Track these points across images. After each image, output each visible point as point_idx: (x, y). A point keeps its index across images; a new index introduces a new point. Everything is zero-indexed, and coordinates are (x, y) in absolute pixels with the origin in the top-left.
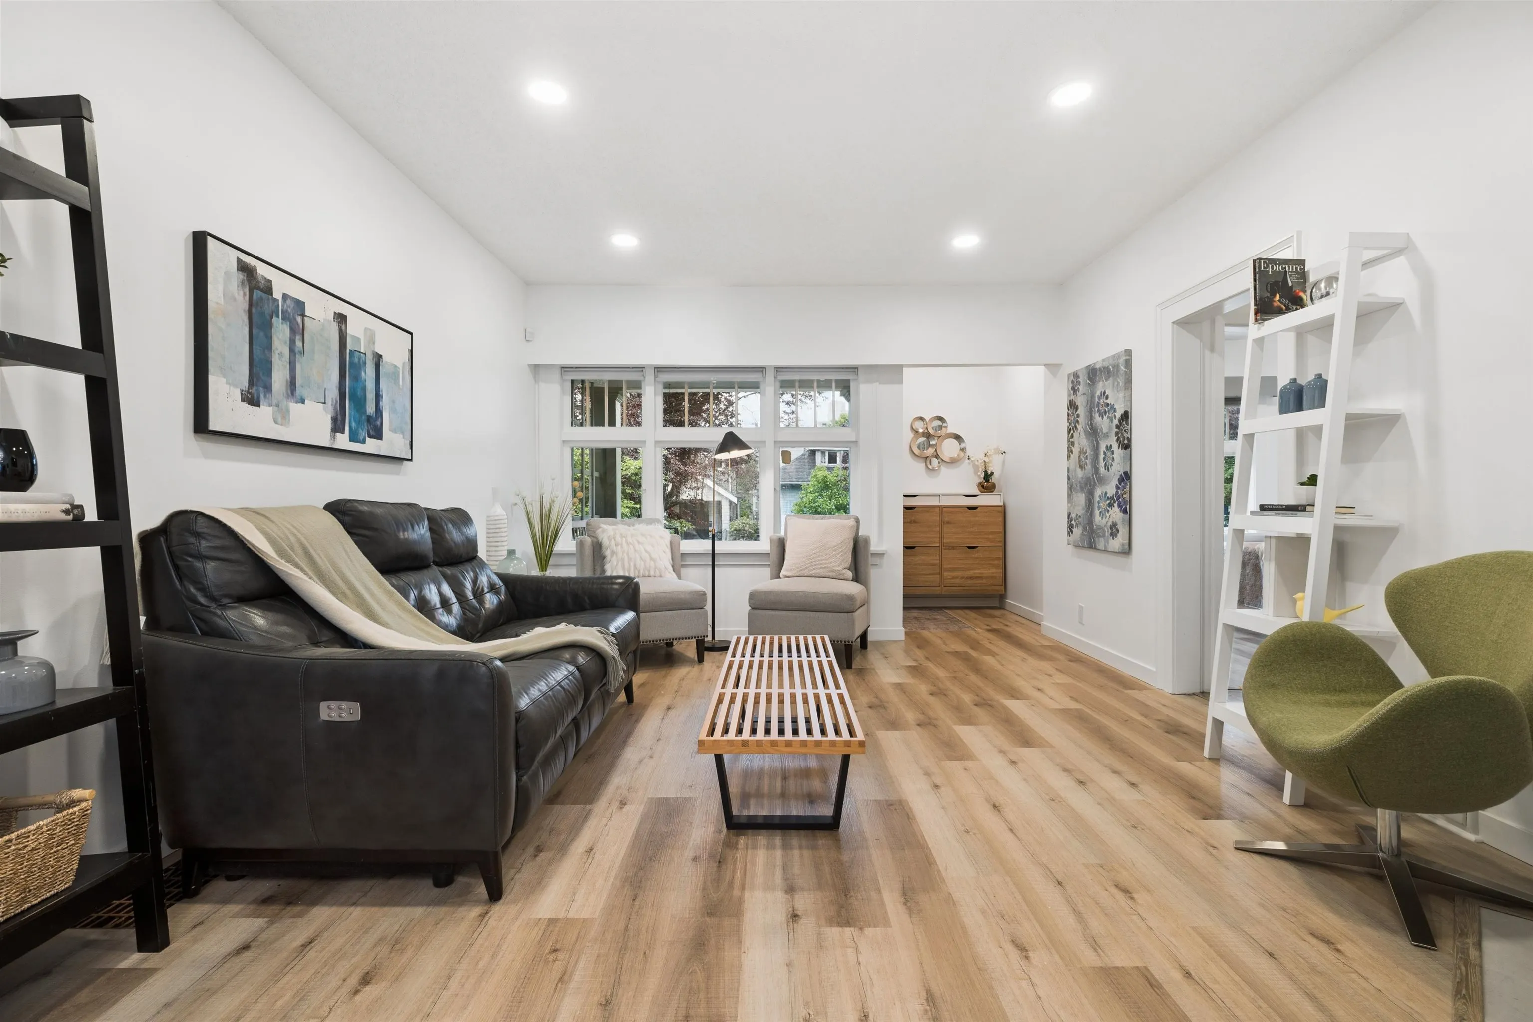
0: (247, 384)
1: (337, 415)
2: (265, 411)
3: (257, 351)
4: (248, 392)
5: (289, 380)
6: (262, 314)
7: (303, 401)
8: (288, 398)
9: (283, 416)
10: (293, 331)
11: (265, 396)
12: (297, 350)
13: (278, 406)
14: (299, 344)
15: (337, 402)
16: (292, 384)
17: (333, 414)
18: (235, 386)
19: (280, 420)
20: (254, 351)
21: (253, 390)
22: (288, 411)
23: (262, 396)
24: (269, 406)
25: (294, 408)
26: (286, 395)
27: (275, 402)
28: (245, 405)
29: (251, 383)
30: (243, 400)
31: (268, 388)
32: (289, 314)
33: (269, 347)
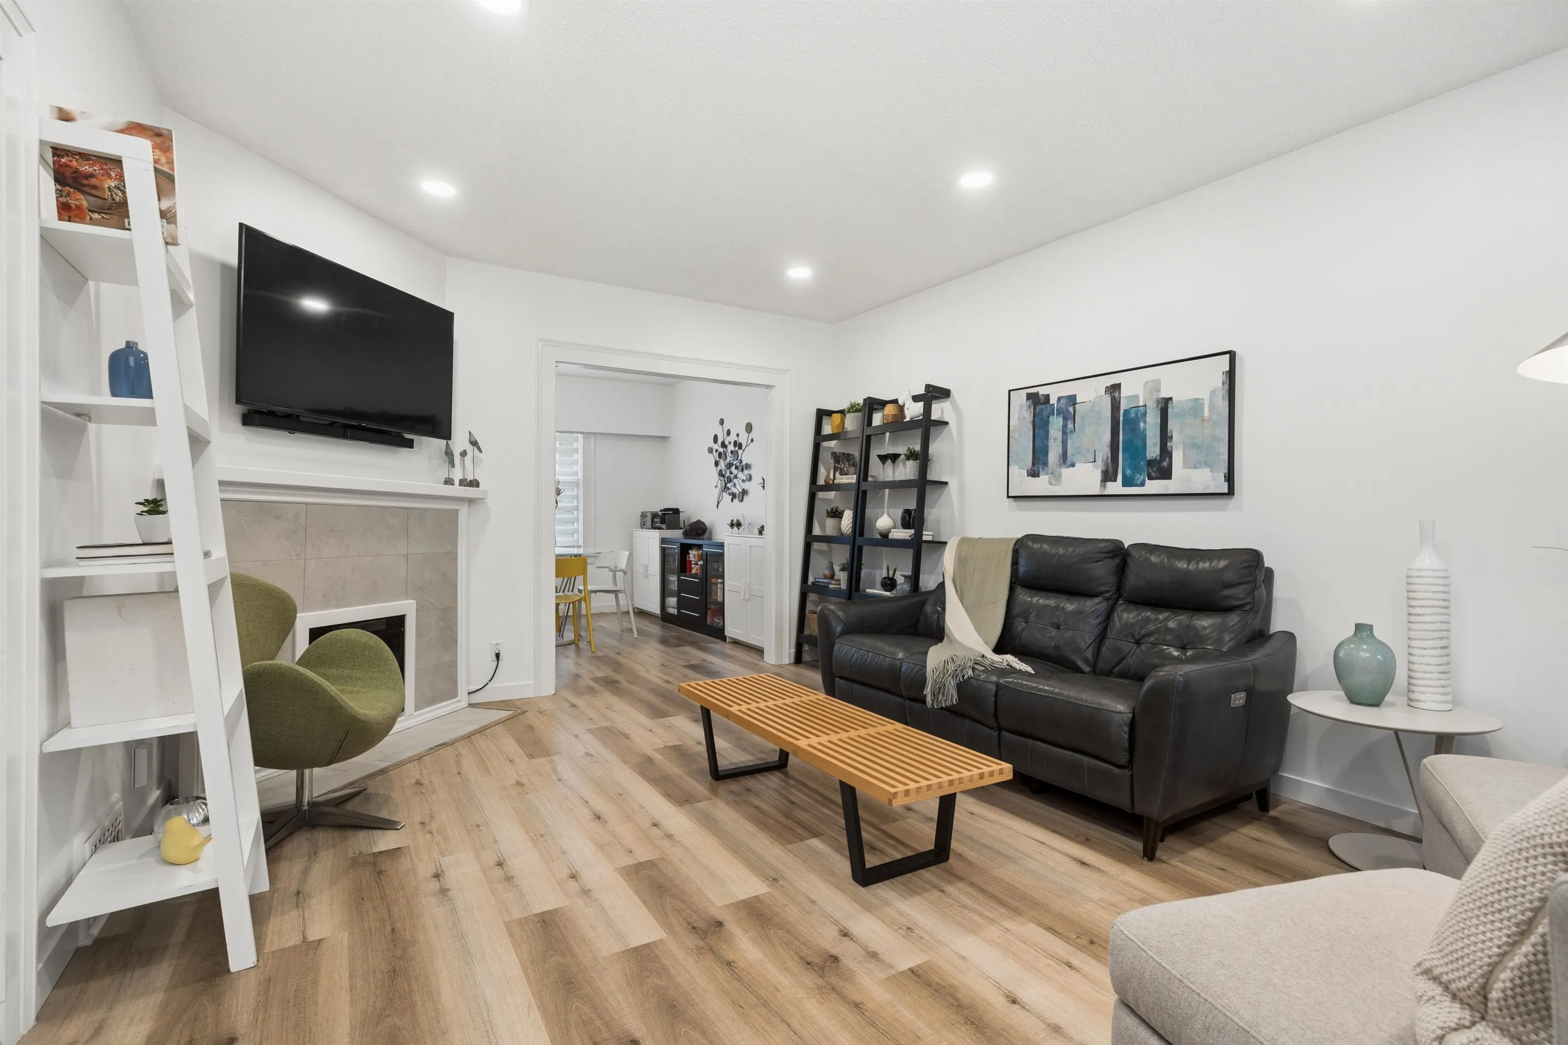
0: (1031, 466)
1: (1108, 467)
2: (1044, 478)
3: (1038, 443)
4: (1032, 470)
5: (1061, 453)
6: (1042, 418)
7: (1073, 465)
8: (1060, 466)
9: (1056, 478)
10: (1065, 419)
11: (1043, 469)
12: (1068, 431)
13: (1052, 473)
14: (1070, 426)
15: (1107, 457)
16: (1064, 456)
17: (1104, 468)
18: (1023, 469)
19: (1054, 482)
20: (1036, 443)
21: (1036, 467)
22: (1060, 475)
23: (1041, 470)
24: (1046, 475)
25: (1066, 472)
26: (1059, 463)
27: (1050, 471)
28: (1030, 478)
29: (1033, 464)
30: (1028, 476)
31: (1045, 464)
32: (1063, 409)
33: (1047, 437)
